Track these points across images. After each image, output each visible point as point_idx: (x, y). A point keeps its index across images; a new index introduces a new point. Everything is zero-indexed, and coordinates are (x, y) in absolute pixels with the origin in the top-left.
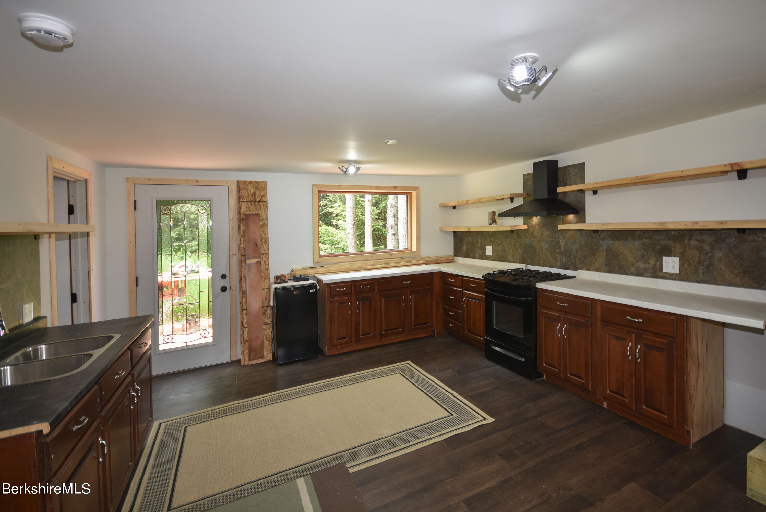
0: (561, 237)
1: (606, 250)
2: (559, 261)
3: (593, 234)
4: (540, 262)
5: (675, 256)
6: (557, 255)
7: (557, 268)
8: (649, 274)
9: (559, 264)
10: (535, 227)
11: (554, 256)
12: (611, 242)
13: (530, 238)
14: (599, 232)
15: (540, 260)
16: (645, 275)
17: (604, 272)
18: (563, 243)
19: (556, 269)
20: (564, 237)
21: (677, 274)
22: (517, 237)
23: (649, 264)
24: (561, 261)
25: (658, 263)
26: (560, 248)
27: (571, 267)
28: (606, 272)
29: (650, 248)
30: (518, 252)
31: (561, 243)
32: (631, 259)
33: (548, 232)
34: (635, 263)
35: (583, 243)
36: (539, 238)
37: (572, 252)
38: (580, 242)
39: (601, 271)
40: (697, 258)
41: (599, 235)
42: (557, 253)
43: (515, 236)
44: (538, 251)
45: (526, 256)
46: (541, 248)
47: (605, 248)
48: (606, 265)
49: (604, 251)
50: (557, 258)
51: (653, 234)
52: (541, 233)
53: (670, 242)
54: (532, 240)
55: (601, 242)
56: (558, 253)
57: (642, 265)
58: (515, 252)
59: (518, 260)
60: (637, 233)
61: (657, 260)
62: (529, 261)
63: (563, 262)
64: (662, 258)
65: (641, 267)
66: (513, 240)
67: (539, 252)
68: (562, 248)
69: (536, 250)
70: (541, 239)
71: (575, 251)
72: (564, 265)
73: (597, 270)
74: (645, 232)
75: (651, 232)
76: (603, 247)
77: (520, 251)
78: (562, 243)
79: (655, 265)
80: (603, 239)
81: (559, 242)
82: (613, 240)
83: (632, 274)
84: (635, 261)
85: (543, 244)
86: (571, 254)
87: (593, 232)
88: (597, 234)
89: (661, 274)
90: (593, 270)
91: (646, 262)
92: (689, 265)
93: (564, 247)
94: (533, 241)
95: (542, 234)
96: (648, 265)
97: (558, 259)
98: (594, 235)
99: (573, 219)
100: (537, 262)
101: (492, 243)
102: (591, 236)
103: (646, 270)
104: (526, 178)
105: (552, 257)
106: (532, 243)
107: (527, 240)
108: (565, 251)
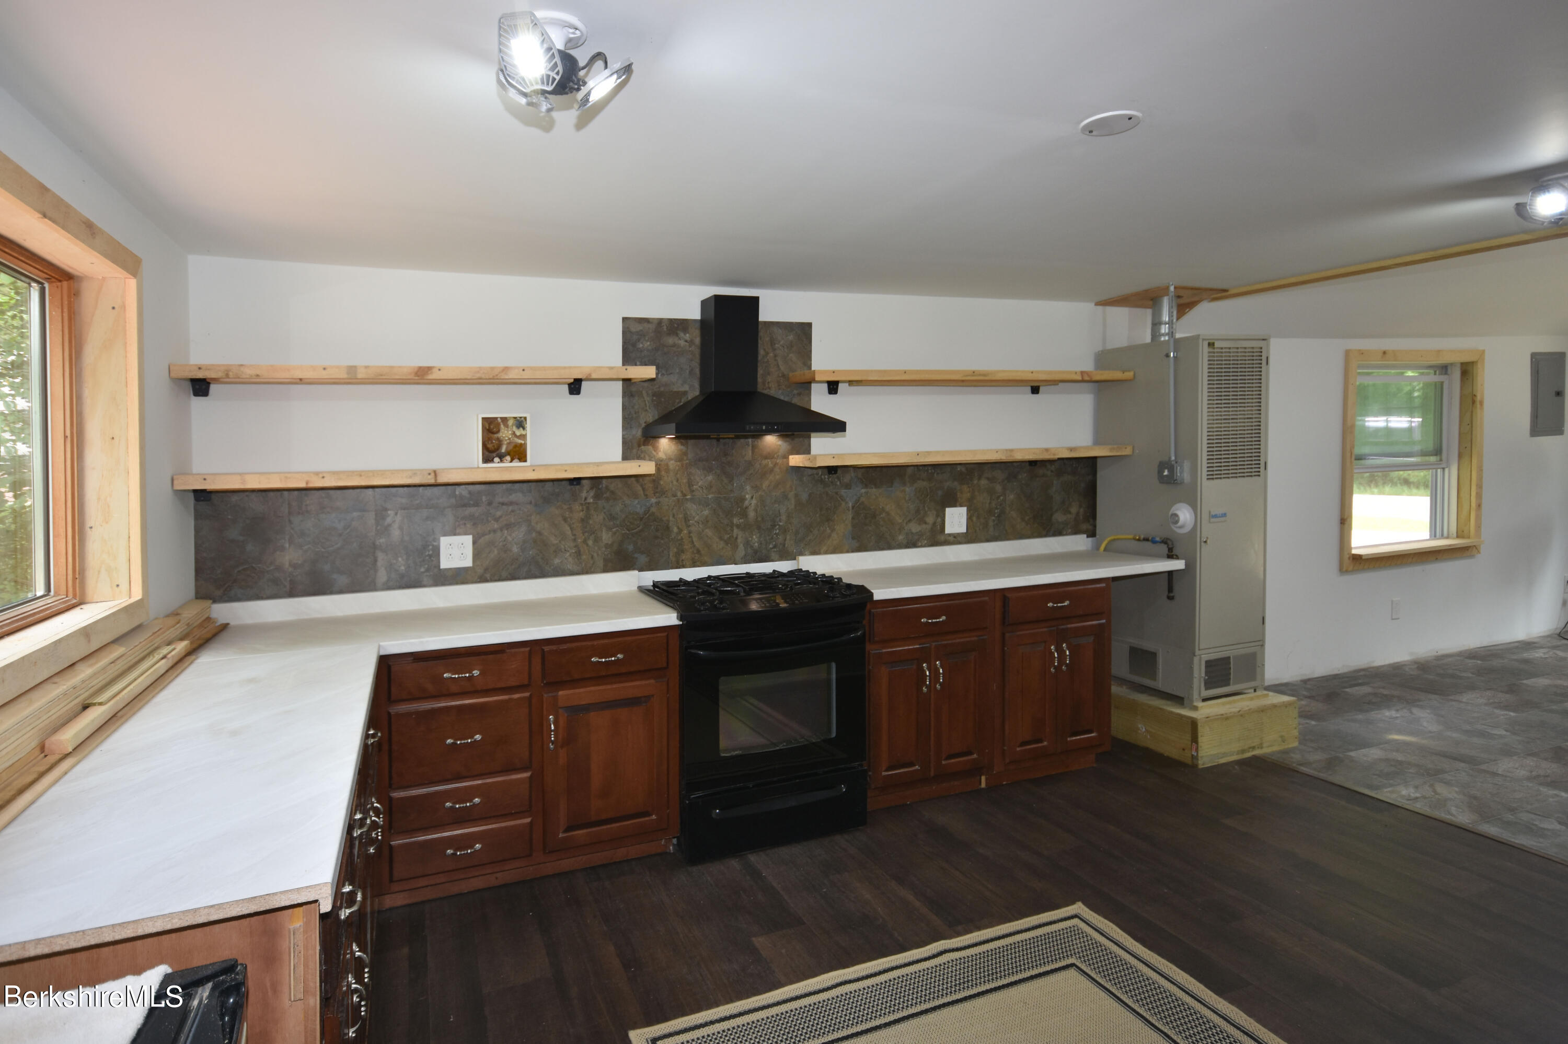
0: (748, 488)
1: (853, 507)
2: (741, 547)
3: (826, 477)
4: (683, 557)
5: (961, 506)
6: (736, 531)
7: (736, 564)
8: (926, 542)
9: (741, 551)
10: (667, 465)
11: (726, 537)
12: (863, 491)
13: (646, 495)
14: (839, 471)
15: (681, 551)
16: (920, 544)
17: (848, 552)
18: (754, 502)
19: (733, 566)
20: (756, 488)
21: (962, 533)
22: (597, 497)
23: (926, 523)
24: (747, 544)
25: (939, 520)
26: (744, 514)
27: (773, 555)
28: (853, 552)
29: (927, 496)
30: (597, 540)
31: (747, 503)
32: (899, 520)
33: (710, 478)
34: (905, 525)
35: (804, 497)
36: (679, 494)
37: (778, 519)
38: (796, 495)
39: (841, 552)
40: (987, 505)
41: (839, 479)
42: (735, 528)
43: (586, 494)
44: (675, 530)
45: (631, 548)
46: (686, 519)
47: (850, 505)
48: (853, 538)
49: (848, 510)
50: (737, 538)
51: (933, 471)
52: (685, 481)
53: (956, 483)
54: (653, 500)
55: (843, 492)
56: (738, 526)
57: (915, 528)
58: (585, 541)
59: (600, 563)
60: (909, 471)
61: (937, 516)
62: (643, 559)
63: (752, 547)
64: (945, 511)
65: (914, 531)
66: (577, 507)
67: (680, 531)
68: (752, 514)
69: (668, 528)
70: (684, 495)
71: (784, 518)
72: (756, 552)
73: (836, 550)
74: (921, 468)
75: (930, 468)
76: (847, 503)
77: (606, 537)
78: (751, 501)
79: (934, 524)
80: (848, 486)
81: (743, 499)
82: (866, 486)
83: (900, 546)
84: (905, 522)
85: (692, 508)
86: (773, 526)
87: (826, 471)
88: (835, 476)
89: (942, 538)
90: (826, 553)
91: (922, 521)
92: (978, 517)
93: (756, 510)
94: (658, 503)
95: (690, 484)
96: (924, 526)
97: (739, 540)
98: (828, 479)
99: (780, 445)
100: (674, 559)
101: (474, 524)
102: (822, 481)
103: (921, 534)
104: (635, 328)
105: (721, 538)
106: (653, 510)
107: (636, 501)
108: (759, 519)
